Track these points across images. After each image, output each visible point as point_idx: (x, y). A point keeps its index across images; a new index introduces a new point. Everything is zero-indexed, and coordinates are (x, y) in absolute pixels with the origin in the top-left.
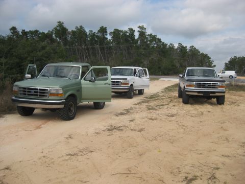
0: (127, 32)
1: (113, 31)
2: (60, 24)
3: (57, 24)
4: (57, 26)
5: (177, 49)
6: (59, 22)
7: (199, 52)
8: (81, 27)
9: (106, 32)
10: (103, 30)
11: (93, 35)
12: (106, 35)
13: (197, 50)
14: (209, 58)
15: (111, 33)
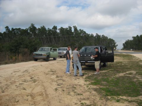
0: (68, 29)
1: (60, 28)
2: (33, 25)
3: (31, 25)
4: (31, 26)
5: (95, 37)
6: (32, 24)
7: (108, 38)
8: (43, 26)
9: (57, 29)
10: (55, 28)
11: (50, 30)
12: (57, 30)
13: (106, 37)
14: (114, 41)
15: (59, 29)
